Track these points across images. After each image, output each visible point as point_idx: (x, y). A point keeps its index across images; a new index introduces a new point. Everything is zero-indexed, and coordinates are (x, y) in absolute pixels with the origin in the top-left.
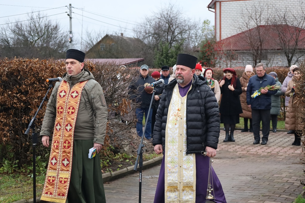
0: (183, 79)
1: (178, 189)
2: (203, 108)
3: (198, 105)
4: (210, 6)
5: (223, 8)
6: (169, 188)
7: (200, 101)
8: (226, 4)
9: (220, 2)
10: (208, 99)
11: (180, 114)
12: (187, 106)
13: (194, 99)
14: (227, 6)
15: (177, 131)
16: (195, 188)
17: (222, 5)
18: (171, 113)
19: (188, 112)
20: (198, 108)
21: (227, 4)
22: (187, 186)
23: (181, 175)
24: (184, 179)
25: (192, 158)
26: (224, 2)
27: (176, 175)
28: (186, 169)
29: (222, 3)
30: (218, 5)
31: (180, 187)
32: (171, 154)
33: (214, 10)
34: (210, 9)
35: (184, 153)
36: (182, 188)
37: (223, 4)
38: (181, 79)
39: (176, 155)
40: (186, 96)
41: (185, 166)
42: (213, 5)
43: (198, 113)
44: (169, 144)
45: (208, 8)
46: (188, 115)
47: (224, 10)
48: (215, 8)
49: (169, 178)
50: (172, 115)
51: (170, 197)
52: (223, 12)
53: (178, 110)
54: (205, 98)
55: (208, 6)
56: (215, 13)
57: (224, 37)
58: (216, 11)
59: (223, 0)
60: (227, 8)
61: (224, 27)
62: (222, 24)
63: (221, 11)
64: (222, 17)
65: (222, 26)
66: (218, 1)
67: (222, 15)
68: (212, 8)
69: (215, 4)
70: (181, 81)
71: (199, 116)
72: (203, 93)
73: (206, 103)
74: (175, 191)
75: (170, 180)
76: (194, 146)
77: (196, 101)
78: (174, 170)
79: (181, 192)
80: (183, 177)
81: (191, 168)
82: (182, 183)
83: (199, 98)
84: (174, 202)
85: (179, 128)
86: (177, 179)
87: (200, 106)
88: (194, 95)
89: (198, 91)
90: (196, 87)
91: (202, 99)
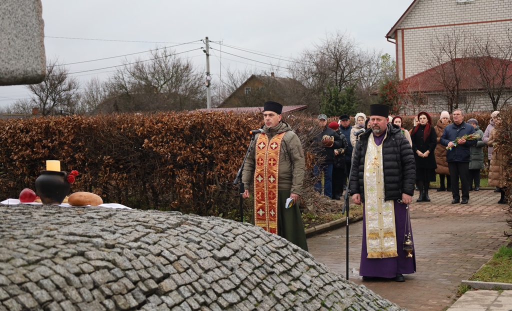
1: (380, 236)
2: (398, 155)
3: (394, 152)
4: (389, 35)
5: (407, 37)
6: (371, 235)
7: (396, 149)
8: (409, 33)
9: (403, 30)
10: (403, 146)
11: (378, 163)
12: (383, 154)
13: (389, 147)
14: (412, 35)
15: (375, 179)
16: (395, 234)
17: (405, 33)
18: (368, 162)
20: (394, 156)
21: (411, 33)
22: (388, 233)
23: (381, 222)
24: (384, 225)
25: (391, 204)
26: (407, 30)
27: (376, 222)
28: (385, 216)
29: (405, 31)
30: (399, 33)
31: (382, 234)
32: (371, 202)
33: (394, 41)
34: (389, 39)
35: (383, 200)
36: (383, 235)
37: (407, 33)
38: (378, 129)
39: (375, 202)
40: (381, 145)
41: (384, 213)
42: (393, 34)
43: (394, 161)
44: (368, 192)
45: (386, 38)
46: (385, 163)
47: (407, 40)
48: (396, 38)
49: (370, 226)
50: (369, 164)
51: (372, 245)
52: (407, 42)
53: (375, 159)
54: (400, 145)
55: (387, 35)
56: (397, 44)
57: (409, 75)
58: (397, 41)
59: (406, 27)
60: (411, 37)
61: (408, 62)
62: (405, 58)
63: (405, 42)
64: (405, 49)
65: (405, 60)
66: (399, 28)
67: (405, 47)
68: (392, 37)
69: (396, 32)
70: (378, 131)
71: (396, 163)
72: (398, 141)
73: (401, 150)
74: (376, 239)
75: (370, 227)
76: (392, 192)
77: (391, 149)
78: (374, 217)
79: (382, 238)
80: (383, 223)
81: (390, 214)
82: (383, 230)
83: (394, 146)
84: (376, 249)
85: (376, 176)
86: (377, 226)
87: (396, 154)
88: (389, 143)
89: (394, 139)
90: (390, 136)
91: (397, 146)
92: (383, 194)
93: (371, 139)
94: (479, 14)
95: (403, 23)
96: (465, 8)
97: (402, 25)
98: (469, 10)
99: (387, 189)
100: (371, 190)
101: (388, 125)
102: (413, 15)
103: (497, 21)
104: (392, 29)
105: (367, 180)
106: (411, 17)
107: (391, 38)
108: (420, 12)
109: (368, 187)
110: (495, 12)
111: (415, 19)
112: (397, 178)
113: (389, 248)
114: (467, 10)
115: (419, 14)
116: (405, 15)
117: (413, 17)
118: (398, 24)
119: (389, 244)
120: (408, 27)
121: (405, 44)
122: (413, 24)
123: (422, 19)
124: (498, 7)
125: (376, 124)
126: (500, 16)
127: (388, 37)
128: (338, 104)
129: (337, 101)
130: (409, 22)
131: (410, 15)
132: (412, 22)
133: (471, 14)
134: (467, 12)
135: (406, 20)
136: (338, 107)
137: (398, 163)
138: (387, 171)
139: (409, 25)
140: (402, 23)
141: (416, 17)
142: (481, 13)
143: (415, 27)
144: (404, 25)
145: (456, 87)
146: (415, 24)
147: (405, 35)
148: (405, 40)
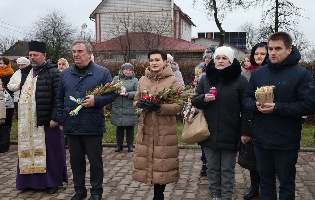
0: (37, 63)
1: (31, 154)
2: (50, 87)
3: (46, 84)
4: (91, 16)
5: (102, 18)
6: (23, 155)
7: (48, 81)
8: (104, 15)
9: (100, 14)
10: (55, 79)
12: (37, 85)
13: (43, 79)
14: (105, 17)
15: (27, 107)
16: (45, 154)
17: (101, 16)
19: (37, 91)
20: (46, 87)
21: (105, 15)
22: (38, 153)
23: (32, 143)
24: (35, 146)
25: (41, 129)
26: (102, 14)
27: (28, 143)
28: (35, 138)
29: (101, 14)
30: (98, 16)
31: (33, 153)
32: (23, 126)
33: (95, 20)
34: (91, 19)
36: (34, 153)
37: (102, 15)
38: (35, 64)
39: (26, 127)
40: (37, 77)
41: (35, 136)
42: (94, 16)
43: (47, 91)
44: (21, 118)
45: (90, 18)
46: (37, 93)
47: (102, 20)
48: (95, 18)
49: (21, 146)
50: (24, 93)
51: (24, 162)
52: (102, 21)
53: (29, 89)
54: (52, 78)
55: (90, 16)
56: (96, 22)
57: (103, 40)
58: (96, 20)
59: (102, 12)
61: (103, 34)
62: (101, 31)
63: (101, 21)
64: (101, 25)
66: (97, 12)
67: (101, 24)
69: (95, 15)
70: (36, 65)
71: (48, 94)
72: (51, 74)
73: (53, 83)
74: (28, 157)
75: (22, 148)
76: (44, 119)
77: (44, 81)
78: (26, 139)
79: (34, 156)
80: (34, 144)
81: (41, 137)
82: (33, 150)
83: (47, 79)
84: (28, 165)
85: (28, 104)
86: (29, 146)
87: (48, 85)
88: (43, 76)
91: (49, 79)
92: (34, 119)
96: (136, 2)
97: (99, 11)
98: (139, 4)
100: (24, 116)
103: (154, 11)
104: (93, 12)
105: (21, 107)
106: (105, 6)
107: (92, 18)
108: (110, 3)
109: (21, 113)
111: (107, 7)
113: (39, 165)
114: (138, 4)
115: (109, 5)
116: (101, 4)
117: (106, 6)
118: (96, 10)
119: (39, 162)
120: (103, 12)
122: (106, 10)
123: (111, 7)
124: (155, 3)
125: (33, 59)
127: (91, 17)
130: (104, 9)
131: (104, 5)
132: (105, 9)
133: (140, 6)
134: (137, 5)
135: (102, 8)
138: (39, 100)
139: (103, 10)
140: (99, 9)
142: (146, 6)
143: (107, 12)
144: (101, 11)
146: (107, 10)
147: (101, 17)
148: (101, 20)
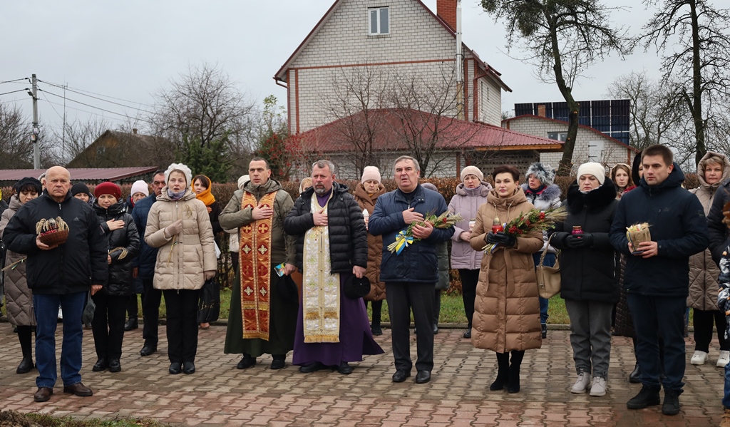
1: (319, 315)
2: (347, 218)
3: (341, 215)
4: (278, 76)
5: (302, 80)
6: (309, 316)
7: (344, 210)
8: (305, 74)
9: (296, 70)
10: (352, 208)
13: (336, 208)
14: (308, 77)
15: (317, 248)
16: (338, 315)
17: (299, 74)
20: (342, 219)
21: (308, 73)
22: (330, 314)
23: (322, 299)
24: (326, 303)
25: (336, 279)
26: (303, 70)
27: (316, 299)
28: (327, 292)
29: (299, 71)
30: (292, 74)
31: (321, 314)
32: (310, 275)
33: (286, 84)
34: (279, 82)
35: (326, 272)
36: (323, 314)
37: (302, 74)
38: (322, 189)
39: (315, 276)
41: (326, 289)
42: (284, 75)
43: (342, 225)
44: (308, 263)
45: (275, 80)
47: (303, 83)
48: (287, 80)
49: (308, 304)
51: (310, 326)
52: (302, 86)
54: (349, 207)
55: (276, 76)
56: (288, 88)
57: (305, 127)
58: (289, 85)
59: (301, 66)
60: (308, 80)
61: (303, 113)
62: (300, 108)
63: (299, 86)
64: (299, 95)
65: (300, 111)
66: (292, 67)
67: (299, 92)
68: (283, 79)
69: (287, 73)
70: (322, 191)
71: (344, 229)
72: (346, 201)
74: (315, 318)
76: (340, 263)
77: (338, 211)
78: (314, 293)
79: (323, 319)
80: (325, 301)
81: (334, 291)
82: (323, 309)
83: (341, 208)
84: (315, 331)
85: (319, 243)
86: (317, 304)
87: (344, 216)
88: (336, 204)
89: (342, 199)
90: (337, 195)
91: (345, 207)
92: (327, 266)
93: (314, 199)
94: (395, 51)
95: (297, 60)
96: (378, 43)
97: (296, 63)
98: (383, 46)
99: (333, 260)
100: (312, 260)
101: (333, 184)
102: (310, 50)
103: (418, 62)
104: (283, 67)
105: (308, 249)
106: (308, 53)
107: (281, 80)
108: (319, 46)
109: (308, 256)
110: (416, 50)
111: (313, 56)
112: (345, 246)
113: (330, 330)
114: (380, 46)
115: (318, 49)
116: (300, 50)
117: (311, 53)
118: (290, 62)
119: (330, 326)
120: (303, 66)
121: (299, 89)
122: (310, 62)
123: (321, 56)
124: (419, 43)
125: (319, 182)
126: (423, 56)
127: (277, 78)
128: (199, 164)
129: (198, 161)
130: (305, 60)
131: (307, 50)
132: (308, 59)
133: (386, 52)
134: (380, 49)
135: (301, 57)
136: (198, 169)
137: (347, 228)
138: (333, 237)
139: (304, 63)
140: (295, 61)
141: (314, 53)
142: (399, 51)
143: (313, 66)
144: (299, 63)
145: (368, 143)
146: (313, 62)
147: (299, 77)
148: (299, 83)
